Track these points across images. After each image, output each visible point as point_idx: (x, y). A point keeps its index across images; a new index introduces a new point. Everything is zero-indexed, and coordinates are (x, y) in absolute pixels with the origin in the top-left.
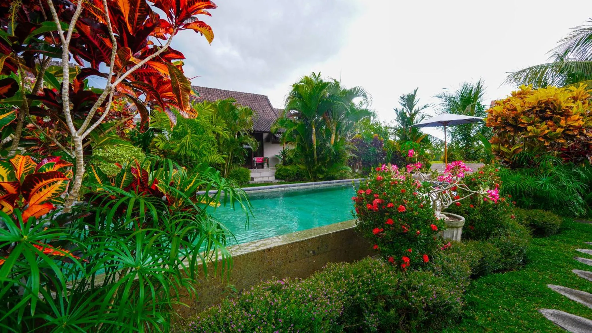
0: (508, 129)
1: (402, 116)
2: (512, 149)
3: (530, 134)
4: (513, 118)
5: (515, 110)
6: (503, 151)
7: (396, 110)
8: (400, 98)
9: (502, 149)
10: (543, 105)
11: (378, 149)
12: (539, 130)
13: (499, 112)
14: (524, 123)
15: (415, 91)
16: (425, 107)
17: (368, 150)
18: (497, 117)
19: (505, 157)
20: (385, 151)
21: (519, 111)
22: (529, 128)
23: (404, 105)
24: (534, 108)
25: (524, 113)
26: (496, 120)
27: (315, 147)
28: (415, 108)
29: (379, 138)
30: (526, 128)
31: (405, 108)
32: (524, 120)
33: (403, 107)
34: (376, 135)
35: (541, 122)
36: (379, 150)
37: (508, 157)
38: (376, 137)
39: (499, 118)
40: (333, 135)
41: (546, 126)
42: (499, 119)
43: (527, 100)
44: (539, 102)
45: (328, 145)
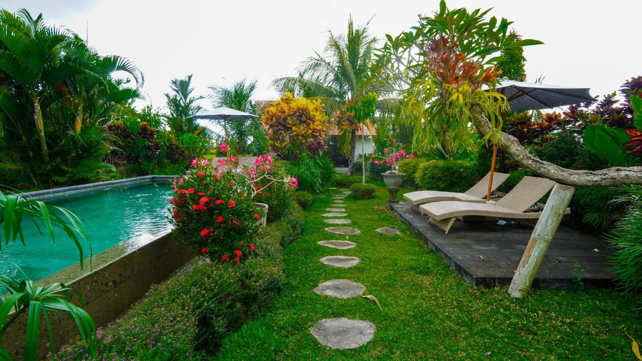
0: (280, 127)
1: (173, 102)
2: (283, 145)
3: (294, 133)
4: (283, 119)
5: (284, 112)
6: (277, 146)
7: (167, 96)
8: (172, 82)
9: (276, 144)
10: (301, 111)
11: (149, 141)
12: (299, 131)
13: (274, 112)
14: (290, 124)
15: (190, 78)
16: (201, 97)
17: (135, 142)
18: (272, 117)
19: (278, 151)
20: (158, 143)
21: (287, 114)
22: (294, 128)
23: (177, 91)
24: (296, 112)
25: (290, 115)
26: (272, 120)
27: (43, 134)
28: (190, 97)
29: (149, 127)
30: (291, 128)
31: (178, 95)
32: (290, 121)
33: (175, 93)
34: (145, 123)
35: (300, 124)
36: (151, 142)
37: (280, 151)
38: (145, 125)
39: (274, 118)
40: (78, 118)
41: (303, 128)
42: (274, 119)
43: (291, 105)
44: (298, 108)
45: (71, 132)
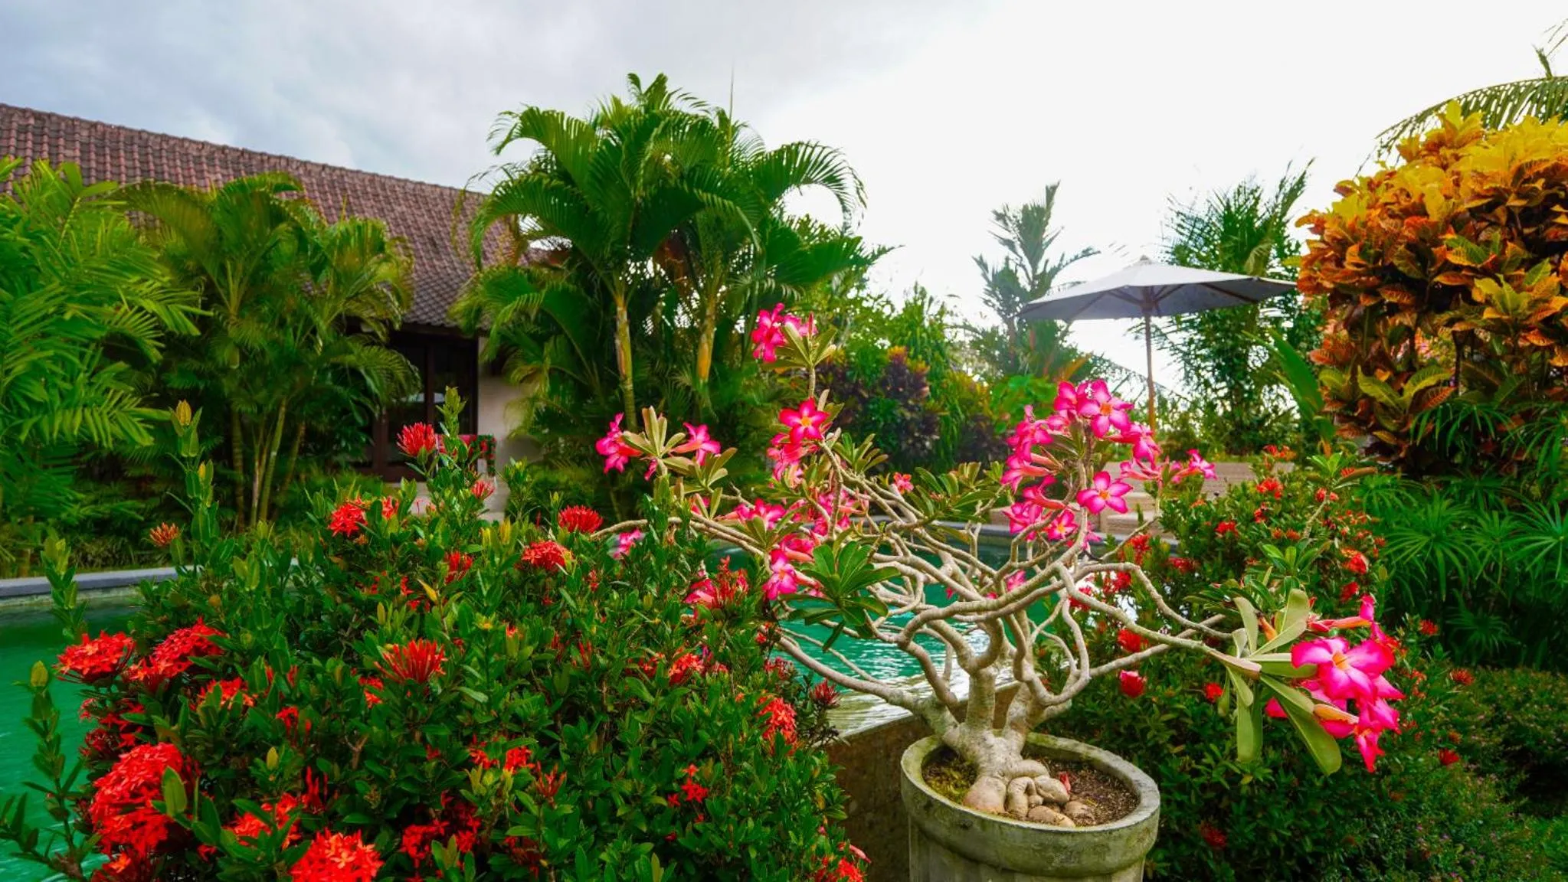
0: (1390, 298)
1: (1003, 284)
2: (1410, 390)
3: (1488, 314)
4: (1410, 246)
5: (1419, 210)
6: (1370, 400)
7: (981, 263)
8: (994, 216)
9: (1366, 387)
10: (1539, 184)
11: (906, 406)
12: (1524, 299)
13: (1349, 221)
14: (1458, 268)
15: (1051, 192)
16: (1086, 253)
17: (866, 411)
18: (1342, 245)
19: (1378, 427)
20: (932, 412)
21: (1435, 216)
22: (1483, 288)
23: (1009, 244)
24: (1498, 198)
25: (1454, 222)
26: (1339, 262)
27: (629, 386)
28: (1051, 256)
29: (909, 363)
30: (1466, 291)
31: (1012, 256)
32: (1457, 251)
33: (1006, 251)
34: (899, 350)
35: (1530, 264)
36: (911, 409)
37: (1391, 425)
38: (897, 357)
39: (1353, 249)
40: (704, 338)
41: (1555, 279)
42: (1352, 255)
43: (1463, 167)
44: (1520, 171)
45: (685, 379)
